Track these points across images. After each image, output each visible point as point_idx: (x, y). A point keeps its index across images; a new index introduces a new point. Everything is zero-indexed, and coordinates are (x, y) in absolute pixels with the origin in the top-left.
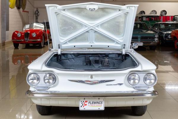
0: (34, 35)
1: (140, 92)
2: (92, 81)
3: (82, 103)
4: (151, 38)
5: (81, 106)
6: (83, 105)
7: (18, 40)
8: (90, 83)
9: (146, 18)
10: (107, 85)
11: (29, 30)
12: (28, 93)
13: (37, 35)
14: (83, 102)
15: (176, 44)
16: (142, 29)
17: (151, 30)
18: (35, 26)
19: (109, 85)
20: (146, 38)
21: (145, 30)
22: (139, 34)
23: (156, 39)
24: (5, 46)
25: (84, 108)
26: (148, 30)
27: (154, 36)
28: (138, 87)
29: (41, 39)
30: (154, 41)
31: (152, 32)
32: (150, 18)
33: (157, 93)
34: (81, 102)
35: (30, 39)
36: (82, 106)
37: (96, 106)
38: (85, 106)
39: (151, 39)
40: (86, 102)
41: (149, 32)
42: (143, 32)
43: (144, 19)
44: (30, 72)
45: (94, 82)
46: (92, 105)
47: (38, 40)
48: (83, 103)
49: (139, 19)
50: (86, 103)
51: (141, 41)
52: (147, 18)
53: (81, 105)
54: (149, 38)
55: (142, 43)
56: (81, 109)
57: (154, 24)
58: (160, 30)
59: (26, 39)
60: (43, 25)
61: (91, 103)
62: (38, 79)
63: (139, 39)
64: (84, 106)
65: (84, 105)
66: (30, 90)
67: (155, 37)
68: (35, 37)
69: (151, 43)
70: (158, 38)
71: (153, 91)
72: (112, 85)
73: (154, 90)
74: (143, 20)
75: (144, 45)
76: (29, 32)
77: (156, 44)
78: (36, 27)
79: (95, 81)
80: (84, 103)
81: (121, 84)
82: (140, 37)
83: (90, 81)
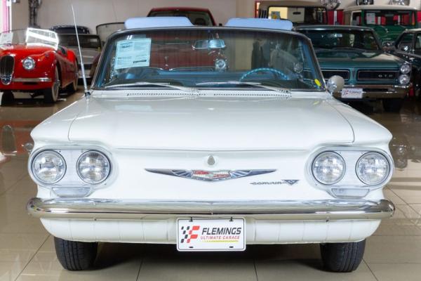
0: (29, 64)
1: (346, 203)
2: (212, 172)
3: (184, 232)
4: (388, 74)
5: (182, 241)
6: (186, 237)
8: (208, 177)
9: (377, 15)
10: (254, 183)
11: (12, 47)
12: (32, 206)
13: (37, 64)
14: (188, 228)
16: (362, 47)
17: (392, 52)
18: (30, 37)
19: (260, 183)
20: (373, 74)
21: (369, 50)
22: (350, 63)
23: (404, 79)
25: (190, 245)
26: (380, 51)
27: (399, 68)
28: (340, 190)
29: (51, 75)
30: (398, 83)
31: (392, 58)
32: (387, 15)
33: (392, 208)
34: (183, 228)
35: (16, 76)
36: (186, 240)
37: (222, 239)
38: (192, 240)
39: (388, 77)
41: (383, 57)
42: (365, 56)
43: (371, 19)
44: (38, 146)
45: (218, 175)
46: (211, 238)
47: (42, 79)
48: (187, 233)
49: (354, 18)
50: (194, 232)
51: (358, 85)
52: (379, 18)
53: (183, 236)
54: (383, 74)
55: (361, 90)
56: (182, 247)
57: (399, 34)
58: (415, 53)
59: (4, 76)
60: (56, 34)
61: (210, 232)
63: (352, 79)
64: (189, 241)
65: (189, 237)
66: (38, 197)
67: (401, 73)
68: (31, 70)
69: (387, 90)
70: (408, 74)
71: (381, 200)
73: (383, 198)
74: (365, 21)
75: (365, 97)
76: (13, 55)
77: (402, 92)
78: (33, 40)
79: (221, 173)
80: (191, 232)
82: (354, 72)
83: (206, 173)
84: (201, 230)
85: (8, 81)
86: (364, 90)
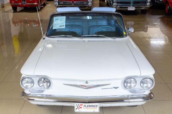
2: (87, 86)
3: (77, 106)
4: (143, 2)
5: (77, 109)
6: (78, 108)
7: (16, 4)
10: (103, 89)
14: (79, 105)
15: (167, 8)
19: (105, 89)
20: (138, 3)
23: (148, 4)
24: (5, 8)
25: (79, 110)
30: (146, 5)
34: (77, 105)
36: (78, 109)
37: (91, 109)
40: (81, 105)
45: (89, 87)
48: (78, 106)
50: (81, 106)
51: (133, 6)
53: (76, 107)
54: (141, 2)
55: (134, 8)
56: (77, 111)
59: (23, 2)
61: (87, 106)
62: (33, 82)
63: (132, 4)
64: (79, 109)
65: (79, 108)
66: (25, 92)
67: (147, 2)
68: (32, 1)
69: (142, 8)
70: (150, 2)
71: (149, 94)
72: (108, 88)
75: (135, 10)
77: (147, 8)
79: (91, 86)
80: (79, 106)
82: (132, 2)
83: (85, 86)
84: (83, 105)
86: (135, 8)
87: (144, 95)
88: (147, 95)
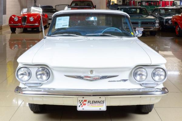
0: (32, 19)
1: (148, 90)
2: (92, 77)
3: (80, 103)
4: (152, 23)
5: (80, 106)
6: (81, 104)
7: (15, 25)
8: (90, 79)
10: (110, 81)
11: (26, 14)
12: (17, 91)
13: (34, 19)
14: (82, 101)
15: (177, 30)
16: (142, 14)
17: (151, 15)
18: (33, 10)
19: (112, 81)
20: (147, 23)
21: (145, 15)
22: (139, 19)
23: (157, 25)
24: (2, 30)
25: (83, 108)
26: (148, 15)
27: (155, 21)
28: (145, 84)
29: (39, 23)
30: (155, 26)
31: (152, 17)
32: (149, 2)
33: (167, 91)
34: (80, 101)
35: (27, 23)
36: (81, 106)
37: (96, 106)
38: (84, 106)
40: (85, 101)
41: (150, 17)
42: (143, 17)
43: (144, 4)
45: (94, 78)
46: (92, 105)
48: (82, 103)
49: (138, 3)
50: (85, 103)
51: (141, 27)
52: (146, 3)
54: (150, 23)
55: (142, 28)
56: (79, 109)
57: (153, 8)
58: (160, 15)
59: (23, 23)
60: (41, 9)
61: (91, 102)
63: (140, 25)
64: (82, 106)
65: (82, 104)
66: (19, 86)
67: (156, 23)
68: (33, 21)
69: (151, 28)
70: (158, 23)
71: (162, 88)
72: (115, 81)
74: (142, 4)
75: (144, 31)
76: (26, 16)
77: (157, 29)
79: (96, 77)
80: (83, 103)
81: (125, 80)
82: (140, 22)
83: (90, 77)
84: (87, 102)
85: (24, 25)
86: (144, 28)
87: (157, 89)
88: (160, 89)
